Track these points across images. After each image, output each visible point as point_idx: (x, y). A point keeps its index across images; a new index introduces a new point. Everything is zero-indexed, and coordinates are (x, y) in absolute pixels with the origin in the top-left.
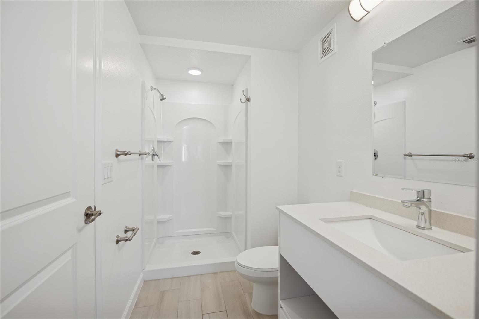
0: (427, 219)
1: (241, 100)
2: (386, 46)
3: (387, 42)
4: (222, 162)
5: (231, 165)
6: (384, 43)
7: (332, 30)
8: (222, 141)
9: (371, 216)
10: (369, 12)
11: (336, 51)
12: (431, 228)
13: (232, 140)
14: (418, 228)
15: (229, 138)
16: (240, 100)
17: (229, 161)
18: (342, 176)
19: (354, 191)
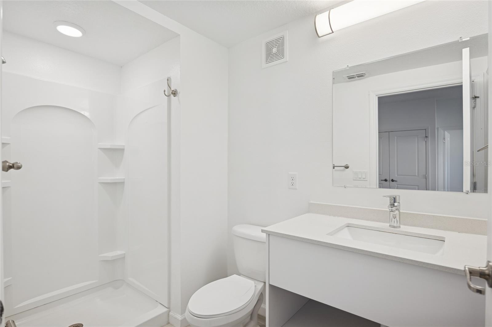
0: (398, 220)
1: (165, 91)
2: (349, 68)
3: (350, 66)
4: (108, 178)
5: (124, 182)
6: (347, 65)
7: (283, 36)
8: (109, 147)
9: (349, 224)
10: (333, 32)
11: (288, 60)
12: (400, 226)
13: (124, 146)
14: (391, 227)
15: (118, 143)
16: (163, 92)
17: (118, 176)
18: (296, 189)
19: (311, 202)
